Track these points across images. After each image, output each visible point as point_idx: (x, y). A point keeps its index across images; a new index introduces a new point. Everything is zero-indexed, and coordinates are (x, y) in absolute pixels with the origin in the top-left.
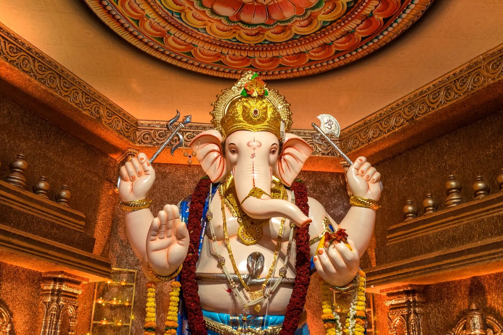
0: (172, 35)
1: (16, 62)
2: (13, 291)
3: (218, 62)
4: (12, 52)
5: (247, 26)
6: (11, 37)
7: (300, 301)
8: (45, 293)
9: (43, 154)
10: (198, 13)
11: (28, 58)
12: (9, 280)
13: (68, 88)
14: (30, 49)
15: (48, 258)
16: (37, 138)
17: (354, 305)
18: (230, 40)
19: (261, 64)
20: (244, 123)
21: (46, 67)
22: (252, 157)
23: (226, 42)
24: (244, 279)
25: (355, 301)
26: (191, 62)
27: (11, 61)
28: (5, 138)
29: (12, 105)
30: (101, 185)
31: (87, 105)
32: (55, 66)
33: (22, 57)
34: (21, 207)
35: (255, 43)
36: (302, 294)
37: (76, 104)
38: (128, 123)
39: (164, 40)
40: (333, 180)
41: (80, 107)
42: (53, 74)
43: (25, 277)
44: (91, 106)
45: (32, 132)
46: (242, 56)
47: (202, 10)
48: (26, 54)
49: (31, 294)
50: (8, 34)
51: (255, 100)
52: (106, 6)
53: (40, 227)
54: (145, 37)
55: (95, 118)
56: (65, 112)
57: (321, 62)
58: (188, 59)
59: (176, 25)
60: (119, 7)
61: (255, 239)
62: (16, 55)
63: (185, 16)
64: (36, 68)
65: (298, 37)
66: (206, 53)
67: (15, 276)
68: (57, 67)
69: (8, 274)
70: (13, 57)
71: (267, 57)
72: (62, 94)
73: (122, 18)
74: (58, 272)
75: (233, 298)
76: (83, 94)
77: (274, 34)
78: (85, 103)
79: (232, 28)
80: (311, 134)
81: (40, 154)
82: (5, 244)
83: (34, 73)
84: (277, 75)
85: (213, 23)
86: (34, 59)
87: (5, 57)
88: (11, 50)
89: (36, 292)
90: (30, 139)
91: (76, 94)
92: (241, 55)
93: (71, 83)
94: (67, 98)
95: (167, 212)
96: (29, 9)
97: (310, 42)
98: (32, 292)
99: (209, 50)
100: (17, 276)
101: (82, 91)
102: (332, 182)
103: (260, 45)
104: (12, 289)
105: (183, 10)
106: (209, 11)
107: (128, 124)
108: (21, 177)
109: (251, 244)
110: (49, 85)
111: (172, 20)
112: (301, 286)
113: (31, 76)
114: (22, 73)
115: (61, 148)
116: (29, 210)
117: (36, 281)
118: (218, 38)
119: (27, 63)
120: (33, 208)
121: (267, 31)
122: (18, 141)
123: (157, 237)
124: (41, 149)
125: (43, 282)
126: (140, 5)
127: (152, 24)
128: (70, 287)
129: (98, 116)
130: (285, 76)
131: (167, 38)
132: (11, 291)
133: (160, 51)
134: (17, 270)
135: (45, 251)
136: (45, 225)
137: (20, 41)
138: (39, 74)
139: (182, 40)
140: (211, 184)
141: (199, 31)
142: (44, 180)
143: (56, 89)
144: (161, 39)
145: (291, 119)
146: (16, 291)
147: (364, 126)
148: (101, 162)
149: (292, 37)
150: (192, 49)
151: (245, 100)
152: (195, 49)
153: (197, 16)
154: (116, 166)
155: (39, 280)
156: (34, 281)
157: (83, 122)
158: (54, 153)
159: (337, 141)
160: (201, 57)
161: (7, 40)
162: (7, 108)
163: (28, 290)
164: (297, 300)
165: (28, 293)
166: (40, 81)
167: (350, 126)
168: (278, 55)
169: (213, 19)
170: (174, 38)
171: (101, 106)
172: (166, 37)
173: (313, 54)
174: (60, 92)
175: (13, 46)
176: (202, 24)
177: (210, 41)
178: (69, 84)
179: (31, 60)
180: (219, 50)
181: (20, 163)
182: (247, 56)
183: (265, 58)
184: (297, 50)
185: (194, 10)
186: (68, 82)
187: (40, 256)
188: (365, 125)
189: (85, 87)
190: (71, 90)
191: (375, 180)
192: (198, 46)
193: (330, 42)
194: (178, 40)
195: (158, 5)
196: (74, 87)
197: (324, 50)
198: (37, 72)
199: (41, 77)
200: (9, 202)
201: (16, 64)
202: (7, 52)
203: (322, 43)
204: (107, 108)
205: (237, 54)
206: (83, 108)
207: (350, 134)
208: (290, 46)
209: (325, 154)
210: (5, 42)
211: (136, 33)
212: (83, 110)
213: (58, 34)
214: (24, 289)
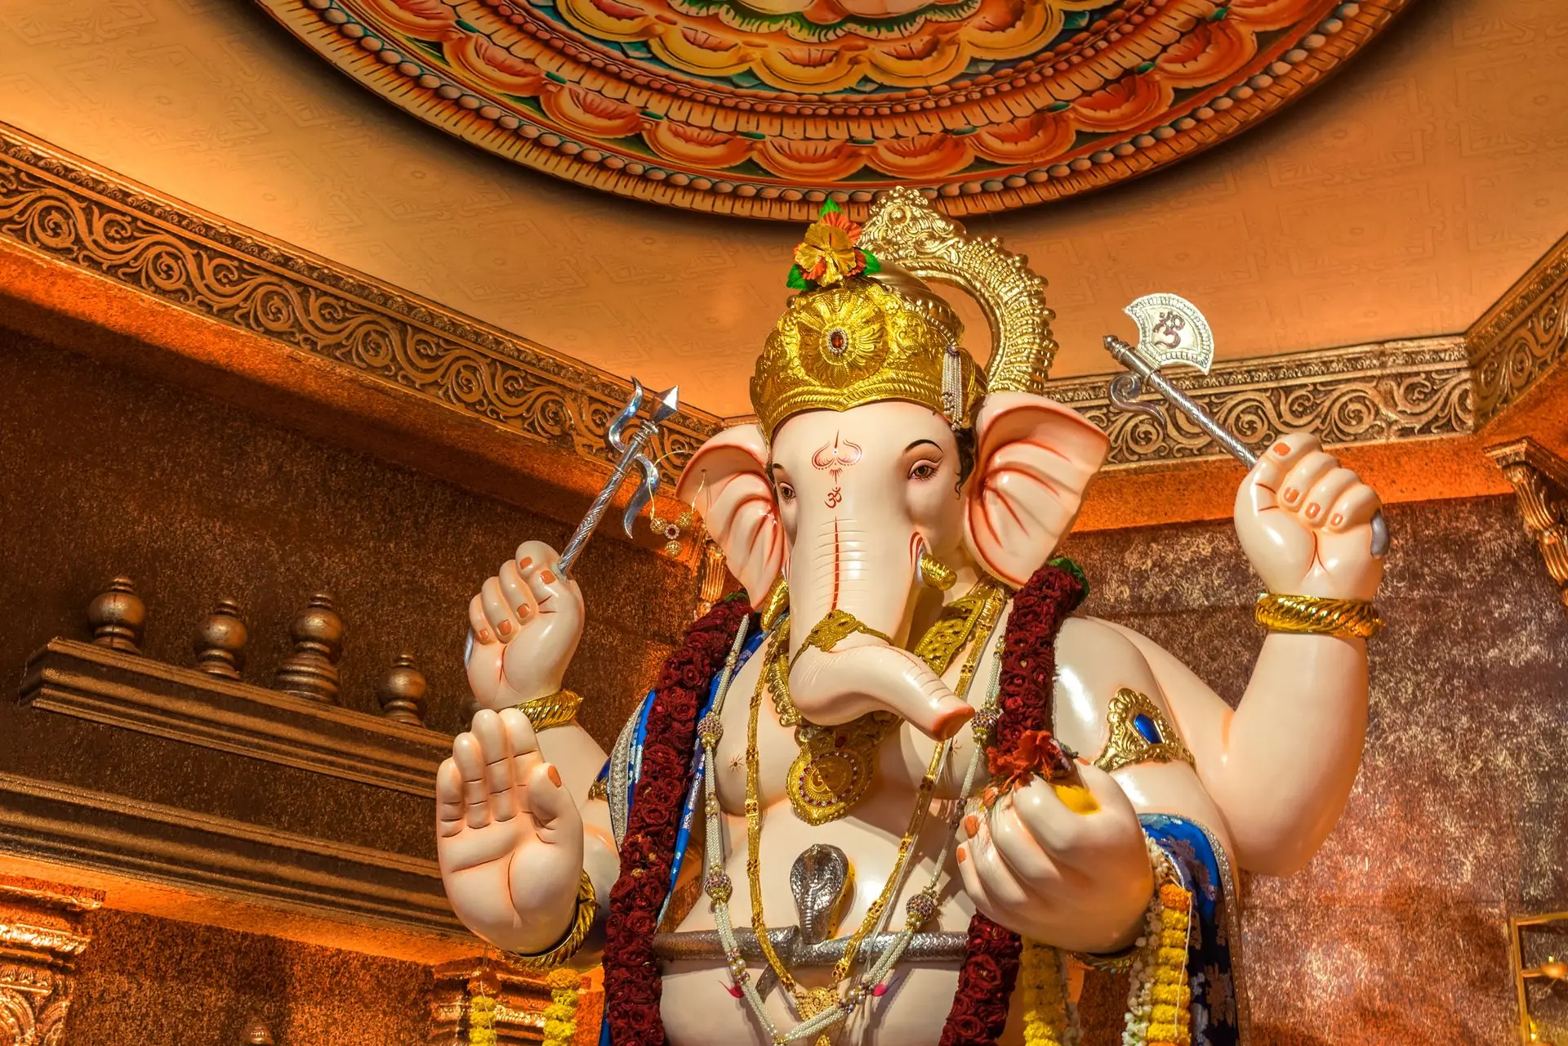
0: (661, 118)
1: (240, 312)
2: (332, 1029)
3: (858, 172)
4: (225, 281)
5: (883, 30)
6: (218, 237)
7: (975, 1014)
8: (444, 1034)
9: (407, 582)
10: (701, 28)
11: (281, 290)
12: (319, 997)
13: (436, 358)
14: (286, 261)
15: (410, 918)
16: (380, 536)
17: (1139, 1019)
18: (852, 90)
19: (1009, 147)
20: (810, 385)
21: (349, 305)
22: (832, 503)
23: (844, 100)
24: (776, 945)
25: (1142, 1004)
26: (773, 193)
27: (222, 312)
28: (268, 550)
29: (284, 442)
30: (634, 657)
31: (514, 401)
32: (382, 295)
33: (262, 291)
34: (322, 761)
35: (947, 80)
36: (982, 990)
37: (469, 405)
38: (683, 434)
39: (647, 141)
40: (1491, 527)
41: (484, 413)
42: (377, 323)
43: (374, 982)
44: (530, 402)
45: (362, 517)
46: (930, 134)
47: (703, 13)
48: (274, 279)
49: (398, 1039)
50: (208, 228)
51: (837, 296)
52: (419, 77)
53: (385, 818)
54: (586, 146)
55: (545, 441)
56: (448, 436)
57: (1229, 86)
58: (759, 187)
59: (657, 85)
60: (456, 70)
61: (840, 798)
62: (238, 288)
63: (665, 48)
64: (314, 317)
65: (1084, 22)
66: (803, 153)
67: (338, 983)
68: (386, 299)
69: (311, 976)
70: (231, 296)
71: (1015, 117)
72: (414, 382)
73: (484, 103)
74: (470, 961)
75: (752, 1016)
76: (496, 369)
77: (991, 31)
78: (504, 397)
79: (836, 47)
80: (1349, 360)
81: (395, 584)
82: (255, 883)
83: (306, 332)
84: (1089, 170)
85: (765, 46)
86: (304, 290)
87: (201, 302)
88: (220, 276)
89: (414, 1030)
90: (358, 540)
91: (465, 374)
92: (922, 133)
93: (447, 341)
94: (432, 390)
95: (481, 737)
96: (226, 141)
97: (1137, 26)
98: (399, 1032)
99: (806, 139)
100: (344, 981)
101: (489, 360)
102: (1488, 534)
103: (966, 82)
104: (329, 1025)
105: (647, 31)
106: (728, 12)
107: (681, 439)
108: (317, 667)
109: (827, 819)
110: (362, 360)
111: (635, 71)
112: (980, 958)
113: (298, 344)
114: (264, 341)
115: (472, 553)
116: (351, 768)
117: (413, 995)
118: (811, 93)
119: (280, 304)
120: (365, 759)
121: (960, 27)
122: (314, 553)
123: (464, 823)
124: (396, 566)
125: (438, 998)
126: (511, 49)
127: (581, 97)
128: (517, 1008)
129: (557, 431)
130: (1122, 171)
131: (653, 133)
132: (326, 1032)
133: (658, 182)
134: (341, 963)
135: (397, 894)
136: (403, 813)
137: (249, 241)
138: (324, 332)
139: (702, 128)
140: (746, 617)
141: (737, 86)
142: (407, 666)
143: (390, 370)
144: (637, 140)
145: (1050, 333)
146: (345, 1029)
147: (1542, 292)
148: (629, 579)
149: (1060, 27)
150: (751, 148)
151: (803, 302)
152: (760, 146)
153: (702, 37)
154: (687, 586)
155: (423, 991)
156: (403, 995)
157: (517, 460)
158: (446, 573)
159: (1459, 370)
160: (791, 169)
161: (206, 248)
162: (268, 456)
163: (387, 1027)
164: (965, 1013)
165: (387, 1035)
166: (329, 355)
167: (1497, 303)
168: (1052, 100)
169: (758, 34)
170: (674, 126)
171: (568, 398)
172: (649, 131)
173: (1177, 68)
174: (404, 377)
175: (226, 262)
176: (735, 61)
177: (793, 111)
178: (438, 345)
179: (293, 293)
180: (839, 133)
181: (316, 622)
182: (946, 131)
183: (1012, 121)
184: (1111, 71)
185: (682, 23)
186: (436, 340)
187: (382, 913)
188: (1546, 287)
189: (498, 342)
190: (446, 364)
191: (1344, 520)
192: (764, 137)
193: (1216, 10)
194: (689, 130)
195: (563, 33)
196: (458, 352)
197: (1209, 43)
198: (317, 328)
199: (330, 340)
200: (276, 751)
201: (241, 316)
202: (207, 286)
203: (1188, 21)
204: (592, 400)
205: (907, 129)
206: (498, 414)
207: (1503, 335)
208: (1076, 59)
209: (1413, 429)
210: (197, 256)
211: (553, 141)
212: (498, 419)
213: (340, 197)
214: (371, 1024)
